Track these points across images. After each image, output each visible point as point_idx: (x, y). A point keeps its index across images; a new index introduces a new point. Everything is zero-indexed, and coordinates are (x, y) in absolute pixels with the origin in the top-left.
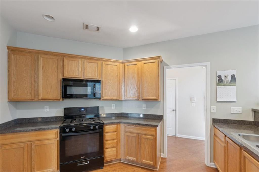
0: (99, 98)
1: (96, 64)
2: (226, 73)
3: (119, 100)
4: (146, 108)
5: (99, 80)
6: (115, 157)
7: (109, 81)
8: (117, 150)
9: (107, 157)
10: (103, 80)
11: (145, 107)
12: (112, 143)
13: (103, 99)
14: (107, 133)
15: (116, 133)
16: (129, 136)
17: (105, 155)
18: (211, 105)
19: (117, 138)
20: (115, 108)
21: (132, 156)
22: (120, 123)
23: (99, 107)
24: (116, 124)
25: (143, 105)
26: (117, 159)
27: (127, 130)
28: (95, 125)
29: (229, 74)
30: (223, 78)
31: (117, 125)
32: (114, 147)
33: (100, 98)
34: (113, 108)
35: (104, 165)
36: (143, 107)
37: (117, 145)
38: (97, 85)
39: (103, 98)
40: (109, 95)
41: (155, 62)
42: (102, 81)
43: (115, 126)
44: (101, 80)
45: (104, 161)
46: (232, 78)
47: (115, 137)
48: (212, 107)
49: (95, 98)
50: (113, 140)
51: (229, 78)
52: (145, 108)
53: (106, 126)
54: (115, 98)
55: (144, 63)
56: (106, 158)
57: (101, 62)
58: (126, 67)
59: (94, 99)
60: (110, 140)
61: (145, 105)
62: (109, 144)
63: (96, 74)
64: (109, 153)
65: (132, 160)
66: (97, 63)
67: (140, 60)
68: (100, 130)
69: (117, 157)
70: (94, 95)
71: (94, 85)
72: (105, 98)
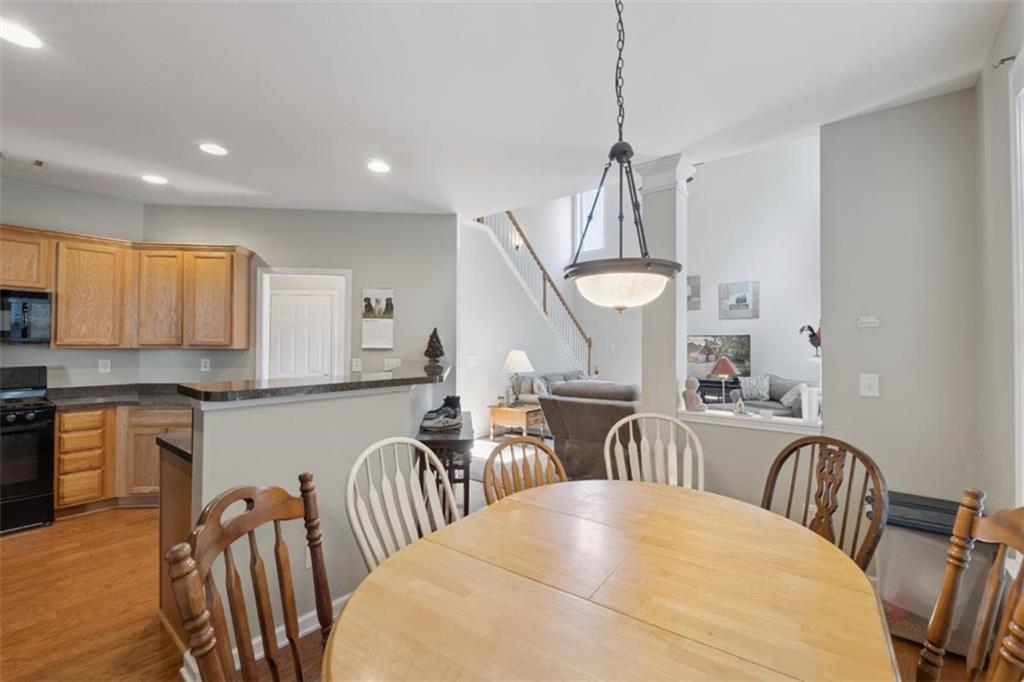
0: (44, 342)
1: (35, 246)
2: (378, 295)
3: (120, 347)
4: (211, 367)
5: (46, 291)
6: (96, 494)
7: (84, 296)
8: (103, 477)
9: (65, 495)
10: (59, 292)
11: (208, 365)
12: (83, 459)
13: (58, 345)
14: (67, 432)
15: (100, 431)
16: (140, 435)
17: (61, 491)
18: (352, 357)
19: (104, 444)
20: (109, 370)
21: (149, 485)
22: (115, 407)
23: (44, 368)
24: (100, 409)
25: (203, 361)
26: (103, 498)
27: (135, 420)
28: (22, 413)
29: (383, 295)
30: (373, 303)
31: (104, 412)
32: (92, 468)
33: (49, 343)
34: (101, 370)
35: (57, 519)
36: (203, 364)
37: (102, 465)
38: (37, 307)
39: (58, 343)
40: (82, 335)
41: (223, 258)
42: (57, 295)
43: (98, 413)
44: (51, 294)
45: (56, 507)
46: (387, 304)
47: (96, 442)
48: (354, 360)
49: (25, 340)
50: (90, 449)
51: (383, 304)
52: (208, 369)
53: (66, 415)
54: (105, 341)
55: (197, 257)
56: (63, 498)
57: (54, 242)
58: (146, 260)
59: (24, 343)
60: (78, 451)
61: (208, 361)
62: (76, 460)
63: (35, 275)
64: (73, 485)
65: (151, 493)
66: (39, 244)
67: (184, 248)
68: (43, 424)
69: (103, 494)
70: (25, 332)
71: (24, 304)
72: (66, 341)
